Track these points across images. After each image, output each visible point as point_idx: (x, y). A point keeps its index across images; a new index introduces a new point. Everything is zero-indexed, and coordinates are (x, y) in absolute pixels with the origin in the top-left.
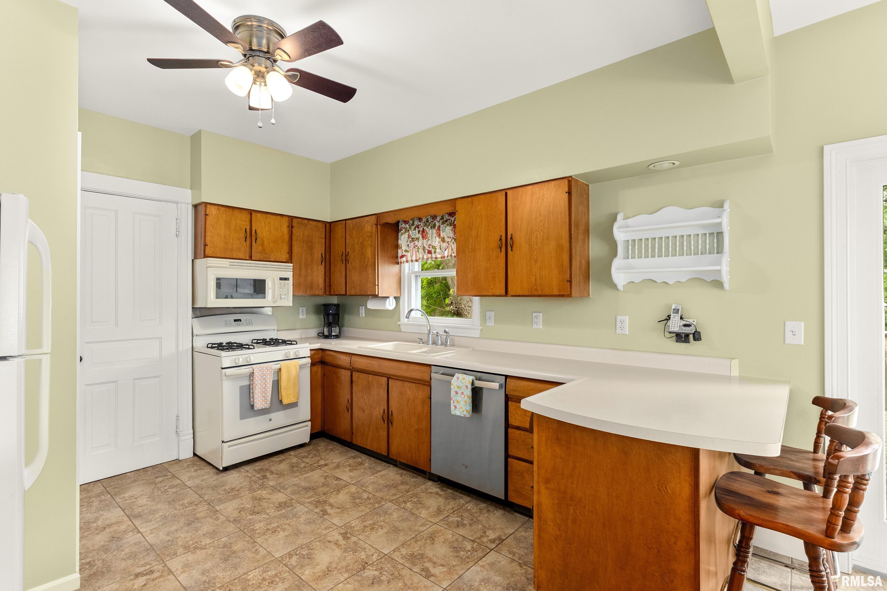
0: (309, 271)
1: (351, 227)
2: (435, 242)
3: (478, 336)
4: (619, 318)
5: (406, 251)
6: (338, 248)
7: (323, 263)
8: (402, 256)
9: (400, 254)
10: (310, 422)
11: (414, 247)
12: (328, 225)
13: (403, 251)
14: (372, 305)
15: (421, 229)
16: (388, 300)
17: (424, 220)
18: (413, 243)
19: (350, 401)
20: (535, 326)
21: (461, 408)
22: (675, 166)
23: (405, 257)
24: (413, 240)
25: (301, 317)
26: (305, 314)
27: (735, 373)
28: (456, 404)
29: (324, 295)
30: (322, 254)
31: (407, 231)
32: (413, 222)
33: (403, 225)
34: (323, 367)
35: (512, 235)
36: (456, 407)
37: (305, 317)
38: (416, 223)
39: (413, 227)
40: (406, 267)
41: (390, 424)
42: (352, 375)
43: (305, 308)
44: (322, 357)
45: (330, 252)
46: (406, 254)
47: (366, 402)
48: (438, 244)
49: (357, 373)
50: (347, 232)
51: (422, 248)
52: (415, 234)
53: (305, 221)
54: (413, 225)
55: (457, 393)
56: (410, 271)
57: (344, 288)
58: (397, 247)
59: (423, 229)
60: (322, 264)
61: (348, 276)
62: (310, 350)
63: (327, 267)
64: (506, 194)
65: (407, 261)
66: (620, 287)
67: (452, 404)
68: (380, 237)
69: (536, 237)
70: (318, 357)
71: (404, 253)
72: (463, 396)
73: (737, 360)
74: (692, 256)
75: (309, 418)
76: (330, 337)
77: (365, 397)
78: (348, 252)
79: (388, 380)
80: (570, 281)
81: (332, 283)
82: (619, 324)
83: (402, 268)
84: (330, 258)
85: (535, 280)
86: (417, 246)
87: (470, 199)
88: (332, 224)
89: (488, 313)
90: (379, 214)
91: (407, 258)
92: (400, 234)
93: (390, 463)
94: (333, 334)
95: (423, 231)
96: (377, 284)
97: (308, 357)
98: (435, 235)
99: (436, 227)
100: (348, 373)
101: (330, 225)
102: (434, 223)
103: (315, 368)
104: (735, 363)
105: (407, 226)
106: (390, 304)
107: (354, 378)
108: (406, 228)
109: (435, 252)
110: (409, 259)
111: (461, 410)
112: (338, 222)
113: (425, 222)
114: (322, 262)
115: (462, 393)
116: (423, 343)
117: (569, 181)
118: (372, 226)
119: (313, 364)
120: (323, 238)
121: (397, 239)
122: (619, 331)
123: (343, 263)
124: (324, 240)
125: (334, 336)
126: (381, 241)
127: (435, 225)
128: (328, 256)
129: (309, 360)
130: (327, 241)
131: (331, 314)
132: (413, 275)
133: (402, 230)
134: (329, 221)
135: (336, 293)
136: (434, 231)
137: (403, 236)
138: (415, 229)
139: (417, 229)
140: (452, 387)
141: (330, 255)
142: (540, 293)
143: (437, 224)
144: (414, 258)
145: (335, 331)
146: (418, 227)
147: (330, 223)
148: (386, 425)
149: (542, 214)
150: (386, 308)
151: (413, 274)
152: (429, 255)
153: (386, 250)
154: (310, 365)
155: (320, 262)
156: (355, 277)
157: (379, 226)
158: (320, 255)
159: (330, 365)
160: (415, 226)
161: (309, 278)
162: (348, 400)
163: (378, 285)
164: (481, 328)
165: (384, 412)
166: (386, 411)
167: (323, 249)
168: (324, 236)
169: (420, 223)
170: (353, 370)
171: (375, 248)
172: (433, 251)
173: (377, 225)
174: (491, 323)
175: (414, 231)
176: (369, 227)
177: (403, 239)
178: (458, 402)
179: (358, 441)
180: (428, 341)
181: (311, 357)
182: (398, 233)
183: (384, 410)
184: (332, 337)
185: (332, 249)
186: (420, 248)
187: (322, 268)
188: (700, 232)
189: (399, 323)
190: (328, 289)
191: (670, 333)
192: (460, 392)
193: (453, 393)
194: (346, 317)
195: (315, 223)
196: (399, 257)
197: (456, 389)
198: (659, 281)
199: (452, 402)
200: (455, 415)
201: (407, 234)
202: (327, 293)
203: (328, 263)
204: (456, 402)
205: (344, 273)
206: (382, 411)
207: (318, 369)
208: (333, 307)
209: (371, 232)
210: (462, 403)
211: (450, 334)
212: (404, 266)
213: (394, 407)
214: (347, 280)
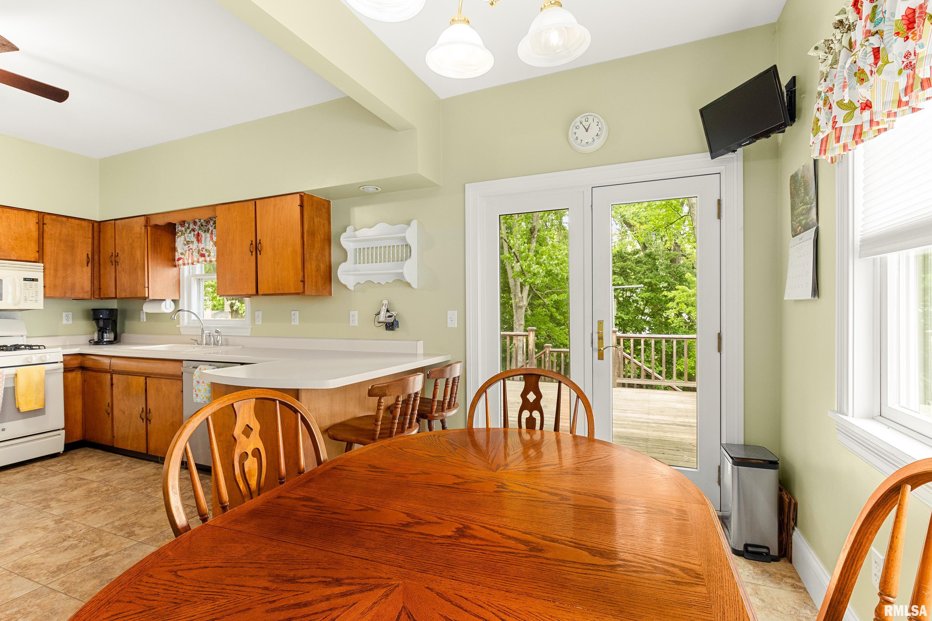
0: (69, 272)
1: (120, 227)
2: (209, 245)
3: (249, 335)
4: (352, 313)
5: (182, 254)
6: (108, 249)
7: (90, 264)
8: (179, 259)
9: (177, 258)
10: (64, 431)
11: (189, 250)
12: (96, 225)
13: (179, 254)
14: (147, 308)
15: (196, 233)
16: (164, 303)
17: (199, 224)
18: (187, 246)
19: (110, 405)
20: (293, 323)
21: (202, 395)
22: (378, 191)
23: (182, 260)
24: (188, 243)
25: (64, 322)
26: (71, 320)
27: (420, 351)
28: (197, 392)
29: (92, 299)
30: (88, 255)
31: (183, 234)
32: (189, 225)
33: (180, 228)
34: (83, 373)
35: (260, 240)
36: (197, 395)
37: (70, 322)
38: (192, 226)
39: (188, 231)
40: (186, 270)
41: (148, 421)
42: (112, 378)
43: (70, 314)
44: (81, 363)
45: (100, 253)
46: (182, 257)
47: (126, 404)
48: (212, 247)
49: (117, 376)
50: (117, 232)
51: (197, 251)
52: (191, 237)
53: (63, 218)
54: (189, 228)
55: (198, 382)
56: (191, 274)
57: (114, 291)
58: (174, 249)
59: (198, 232)
60: (87, 265)
61: (118, 278)
62: (64, 355)
63: (96, 269)
64: (255, 202)
65: (184, 264)
66: (351, 287)
67: (194, 393)
68: (151, 239)
69: (278, 243)
70: (75, 363)
71: (180, 256)
72: (204, 384)
73: (422, 341)
74: (396, 262)
75: (63, 426)
76: (101, 343)
77: (125, 398)
78: (118, 253)
79: (146, 379)
80: (303, 281)
81: (101, 287)
82: (351, 318)
83: (181, 270)
84: (100, 259)
85: (278, 280)
86: (192, 249)
87: (227, 205)
88: (102, 224)
89: (257, 313)
90: (148, 215)
91: (184, 261)
92: (176, 236)
93: (152, 461)
94: (105, 340)
95: (198, 234)
96: (146, 286)
97: (61, 362)
98: (209, 239)
99: (210, 231)
100: (109, 376)
101: (100, 225)
102: (208, 227)
103: (70, 375)
104: (420, 344)
105: (183, 229)
106: (167, 307)
107: (115, 381)
108: (182, 231)
109: (209, 256)
110: (186, 262)
111: (202, 398)
112: (108, 222)
113: (199, 226)
114: (88, 263)
115: (203, 382)
116: (198, 344)
117: (301, 197)
118: (141, 229)
119: (67, 370)
120: (90, 238)
121: (174, 241)
122: (351, 324)
123: (112, 264)
124: (90, 240)
125: (105, 342)
126: (151, 243)
127: (208, 229)
128: (96, 257)
129: (61, 365)
130: (96, 242)
131: (101, 318)
132: (193, 279)
133: (178, 233)
134: (98, 220)
135: (106, 296)
136: (208, 235)
137: (179, 239)
138: (190, 233)
139: (192, 232)
140: (194, 377)
141: (100, 256)
142: (281, 292)
143: (211, 228)
144: (190, 261)
145: (108, 336)
146: (193, 230)
147: (100, 223)
148: (145, 423)
149: (282, 223)
150: (162, 312)
151: (193, 277)
152: (203, 258)
153: (159, 252)
154: (62, 370)
155: (85, 263)
156: (124, 279)
157: (149, 228)
158: (85, 256)
159: (89, 370)
160: (190, 229)
161: (70, 280)
162: (109, 404)
163: (148, 287)
164: (251, 327)
165: (143, 411)
166: (144, 410)
167: (90, 249)
168: (90, 236)
169: (195, 227)
170: (112, 372)
171: (144, 250)
172: (207, 254)
173: (146, 226)
174: (259, 322)
175: (190, 235)
176: (139, 227)
177: (180, 242)
178: (199, 390)
179: (119, 445)
180: (202, 341)
181: (64, 362)
182: (175, 235)
183: (143, 409)
184: (105, 343)
185: (102, 251)
186: (194, 251)
187: (87, 271)
188: (400, 244)
189: (178, 326)
190: (97, 292)
191: (379, 323)
192: (201, 381)
193: (195, 383)
194: (127, 323)
195: (77, 221)
196: (176, 260)
197: (198, 379)
198: (376, 282)
199: (194, 391)
200: (197, 403)
201: (183, 237)
202: (97, 297)
203: (96, 265)
204: (197, 391)
205: (114, 275)
206: (141, 410)
207: (77, 376)
208: (105, 311)
209: (140, 234)
210: (203, 391)
211: (222, 335)
212: (183, 269)
213: (151, 405)
214: (117, 282)
